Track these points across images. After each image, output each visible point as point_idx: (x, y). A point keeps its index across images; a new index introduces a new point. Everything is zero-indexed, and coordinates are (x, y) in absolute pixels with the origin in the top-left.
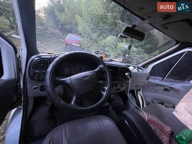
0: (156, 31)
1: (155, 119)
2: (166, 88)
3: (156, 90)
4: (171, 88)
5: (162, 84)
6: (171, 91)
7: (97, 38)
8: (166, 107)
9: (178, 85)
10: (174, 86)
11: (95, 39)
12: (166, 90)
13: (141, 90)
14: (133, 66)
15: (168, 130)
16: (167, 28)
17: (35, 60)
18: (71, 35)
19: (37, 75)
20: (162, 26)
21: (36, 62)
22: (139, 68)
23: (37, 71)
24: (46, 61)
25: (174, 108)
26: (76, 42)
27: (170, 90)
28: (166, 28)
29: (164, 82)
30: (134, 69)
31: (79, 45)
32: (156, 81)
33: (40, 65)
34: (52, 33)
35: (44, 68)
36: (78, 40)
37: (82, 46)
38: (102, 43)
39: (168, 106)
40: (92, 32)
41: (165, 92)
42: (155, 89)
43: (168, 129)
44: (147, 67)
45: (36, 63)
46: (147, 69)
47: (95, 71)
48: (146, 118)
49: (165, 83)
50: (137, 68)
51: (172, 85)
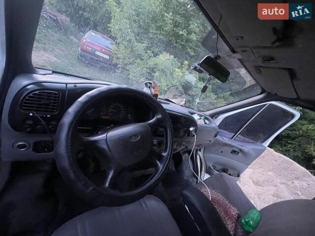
0: (243, 72)
1: (221, 197)
2: (235, 149)
3: (222, 152)
4: (240, 150)
5: (230, 143)
6: (240, 154)
7: (143, 53)
8: (230, 175)
9: (248, 147)
10: (244, 148)
11: (139, 53)
12: (234, 152)
13: (202, 150)
14: (198, 115)
15: (234, 213)
16: (261, 72)
17: (28, 89)
18: (94, 34)
19: (31, 122)
20: (255, 67)
21: (31, 95)
22: (206, 118)
23: (31, 114)
24: (56, 94)
25: (239, 176)
26: (103, 50)
27: (238, 153)
28: (259, 72)
29: (234, 141)
30: (199, 119)
31: (108, 57)
32: (225, 138)
33: (40, 101)
34: (54, 21)
35: (49, 108)
36: (107, 47)
37: (115, 59)
38: (152, 62)
39: (232, 173)
40: (136, 39)
41: (232, 154)
42: (220, 151)
43: (234, 211)
44: (216, 118)
45: (30, 97)
46: (216, 120)
47: (149, 124)
48: (209, 196)
49: (235, 143)
50: (203, 117)
51: (242, 146)
